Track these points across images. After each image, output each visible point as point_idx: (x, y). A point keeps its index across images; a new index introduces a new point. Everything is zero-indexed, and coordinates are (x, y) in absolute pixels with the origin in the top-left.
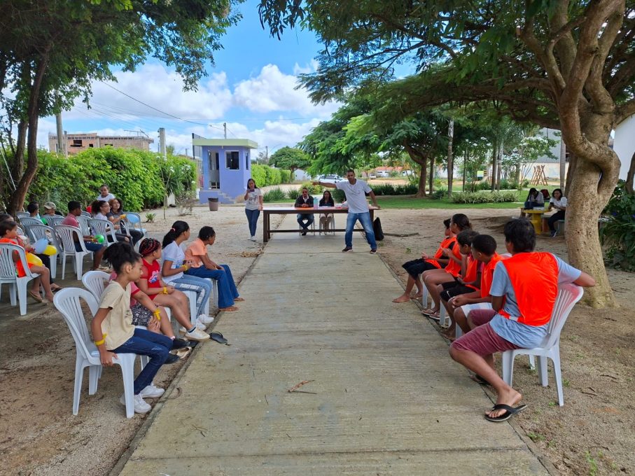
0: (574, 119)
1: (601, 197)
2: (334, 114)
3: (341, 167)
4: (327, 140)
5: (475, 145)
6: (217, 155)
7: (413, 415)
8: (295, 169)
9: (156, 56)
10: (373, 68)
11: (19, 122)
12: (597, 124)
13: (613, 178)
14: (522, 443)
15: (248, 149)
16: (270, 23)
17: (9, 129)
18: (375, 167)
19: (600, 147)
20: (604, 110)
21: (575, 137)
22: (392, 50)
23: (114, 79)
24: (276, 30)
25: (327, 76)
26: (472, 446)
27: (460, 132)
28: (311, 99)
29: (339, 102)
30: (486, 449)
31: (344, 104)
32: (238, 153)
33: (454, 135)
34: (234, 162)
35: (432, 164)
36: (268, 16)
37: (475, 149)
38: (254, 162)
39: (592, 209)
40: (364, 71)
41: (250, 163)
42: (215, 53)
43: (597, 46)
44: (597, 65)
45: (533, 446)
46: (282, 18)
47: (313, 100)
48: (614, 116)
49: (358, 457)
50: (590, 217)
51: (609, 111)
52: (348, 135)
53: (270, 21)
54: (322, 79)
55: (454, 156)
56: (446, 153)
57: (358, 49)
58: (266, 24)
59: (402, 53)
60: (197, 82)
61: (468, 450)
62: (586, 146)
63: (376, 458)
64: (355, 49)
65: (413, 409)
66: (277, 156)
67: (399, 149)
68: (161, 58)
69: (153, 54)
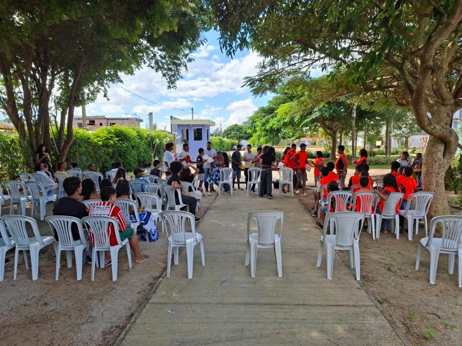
0: (423, 110)
1: (445, 160)
2: (269, 102)
3: (274, 138)
4: (264, 120)
5: (372, 123)
6: (187, 131)
7: (309, 288)
8: (241, 140)
9: (149, 66)
10: (296, 72)
11: (61, 110)
12: (442, 112)
13: (453, 147)
14: (372, 303)
15: (208, 126)
16: (226, 49)
17: (55, 115)
18: (300, 138)
19: (443, 128)
20: (446, 103)
21: (424, 121)
22: (308, 60)
23: (121, 81)
24: (230, 53)
25: (263, 78)
26: (342, 304)
27: (362, 114)
28: (252, 93)
29: (273, 93)
30: (350, 306)
31: (276, 95)
32: (201, 129)
33: (356, 116)
34: (198, 135)
35: (341, 136)
36: (225, 44)
37: (373, 125)
38: (212, 135)
39: (439, 168)
40: (289, 74)
41: (209, 135)
42: (188, 64)
43: (432, 65)
44: (440, 74)
45: (379, 305)
46: (234, 44)
47: (254, 94)
48: (454, 106)
49: (274, 306)
50: (438, 174)
51: (450, 103)
52: (279, 116)
53: (226, 47)
54: (260, 80)
55: (357, 131)
56: (351, 128)
57: (285, 60)
58: (224, 50)
59: (315, 62)
60: (176, 83)
61: (339, 306)
62: (432, 127)
63: (285, 307)
64: (284, 60)
65: (310, 285)
66: (228, 130)
67: (316, 126)
68: (152, 67)
69: (147, 65)
